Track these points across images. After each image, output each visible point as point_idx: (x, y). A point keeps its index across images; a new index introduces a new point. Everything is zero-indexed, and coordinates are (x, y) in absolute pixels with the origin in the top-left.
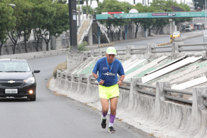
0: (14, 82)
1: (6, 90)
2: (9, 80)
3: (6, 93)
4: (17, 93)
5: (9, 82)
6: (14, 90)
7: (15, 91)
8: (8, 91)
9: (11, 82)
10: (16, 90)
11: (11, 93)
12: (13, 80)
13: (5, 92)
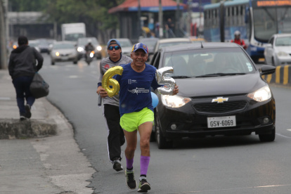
0: (227, 99)
1: (210, 120)
2: (215, 96)
3: (209, 126)
4: (234, 125)
5: (214, 100)
6: (227, 118)
7: (231, 121)
8: (213, 122)
9: (220, 100)
10: (233, 118)
11: (221, 126)
12: (224, 96)
13: (206, 125)
